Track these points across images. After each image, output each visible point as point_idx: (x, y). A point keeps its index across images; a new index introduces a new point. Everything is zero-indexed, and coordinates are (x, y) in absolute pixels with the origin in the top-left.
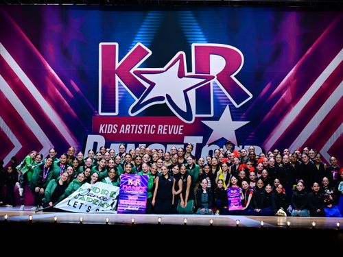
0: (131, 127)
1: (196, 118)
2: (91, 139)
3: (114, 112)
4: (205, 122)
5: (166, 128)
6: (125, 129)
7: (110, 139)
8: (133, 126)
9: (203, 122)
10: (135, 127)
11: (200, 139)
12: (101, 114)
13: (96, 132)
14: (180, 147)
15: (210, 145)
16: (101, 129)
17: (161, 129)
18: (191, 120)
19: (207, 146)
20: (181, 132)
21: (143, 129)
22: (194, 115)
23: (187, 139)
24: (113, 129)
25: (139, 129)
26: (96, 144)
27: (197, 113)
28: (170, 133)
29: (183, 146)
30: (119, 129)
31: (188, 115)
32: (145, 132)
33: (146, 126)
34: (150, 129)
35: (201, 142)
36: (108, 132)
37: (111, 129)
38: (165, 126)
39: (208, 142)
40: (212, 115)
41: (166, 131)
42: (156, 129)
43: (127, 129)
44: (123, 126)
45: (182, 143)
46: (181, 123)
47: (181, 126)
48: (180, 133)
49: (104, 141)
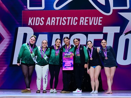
0: (56, 19)
2: (21, 31)
3: (41, 6)
4: (122, 14)
5: (87, 19)
6: (51, 21)
7: (38, 31)
8: (58, 18)
9: (120, 13)
10: (59, 20)
11: (117, 29)
12: (29, 8)
13: (26, 25)
14: (100, 36)
15: (126, 34)
16: (30, 21)
17: (83, 21)
18: (109, 12)
19: (123, 35)
20: (101, 23)
21: (67, 21)
22: (112, 8)
23: (106, 29)
24: (40, 22)
25: (63, 21)
26: (25, 35)
27: (114, 6)
28: (91, 24)
30: (45, 21)
31: (106, 8)
32: (68, 24)
33: (69, 18)
34: (73, 21)
35: (119, 32)
36: (36, 24)
37: (39, 21)
38: (86, 18)
39: (125, 32)
40: (128, 7)
41: (87, 23)
42: (78, 21)
43: (52, 21)
44: (49, 18)
45: (102, 33)
46: (100, 15)
47: (100, 18)
48: (99, 24)
49: (33, 33)
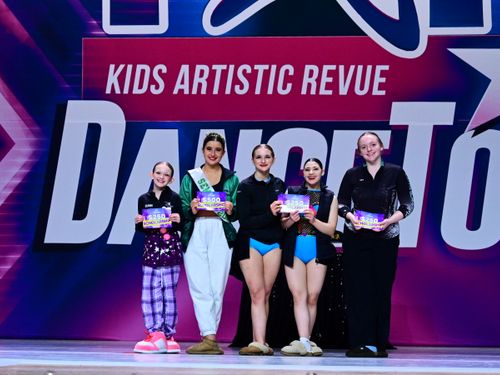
0: (212, 73)
1: (431, 39)
2: (79, 114)
3: (155, 21)
4: (464, 54)
5: (330, 73)
6: (192, 80)
7: (141, 116)
8: (219, 68)
9: (455, 51)
10: (225, 73)
11: (444, 112)
12: (109, 28)
13: (96, 92)
15: (479, 130)
16: (112, 79)
17: (315, 79)
18: (413, 46)
19: (468, 134)
20: (381, 86)
21: (252, 78)
22: (426, 30)
23: (401, 112)
24: (152, 81)
25: (238, 79)
26: (94, 131)
27: (433, 24)
28: (343, 90)
29: (386, 136)
30: (170, 78)
31: (403, 29)
32: (258, 91)
33: (261, 68)
34: (276, 79)
35: (450, 122)
36: (136, 91)
37: (146, 78)
38: (326, 68)
39: (473, 123)
40: (486, 28)
41: (328, 86)
42: (296, 80)
43: (197, 80)
44: (185, 69)
45: (385, 126)
46: (379, 56)
47: (379, 68)
48: (376, 92)
49: (123, 122)
